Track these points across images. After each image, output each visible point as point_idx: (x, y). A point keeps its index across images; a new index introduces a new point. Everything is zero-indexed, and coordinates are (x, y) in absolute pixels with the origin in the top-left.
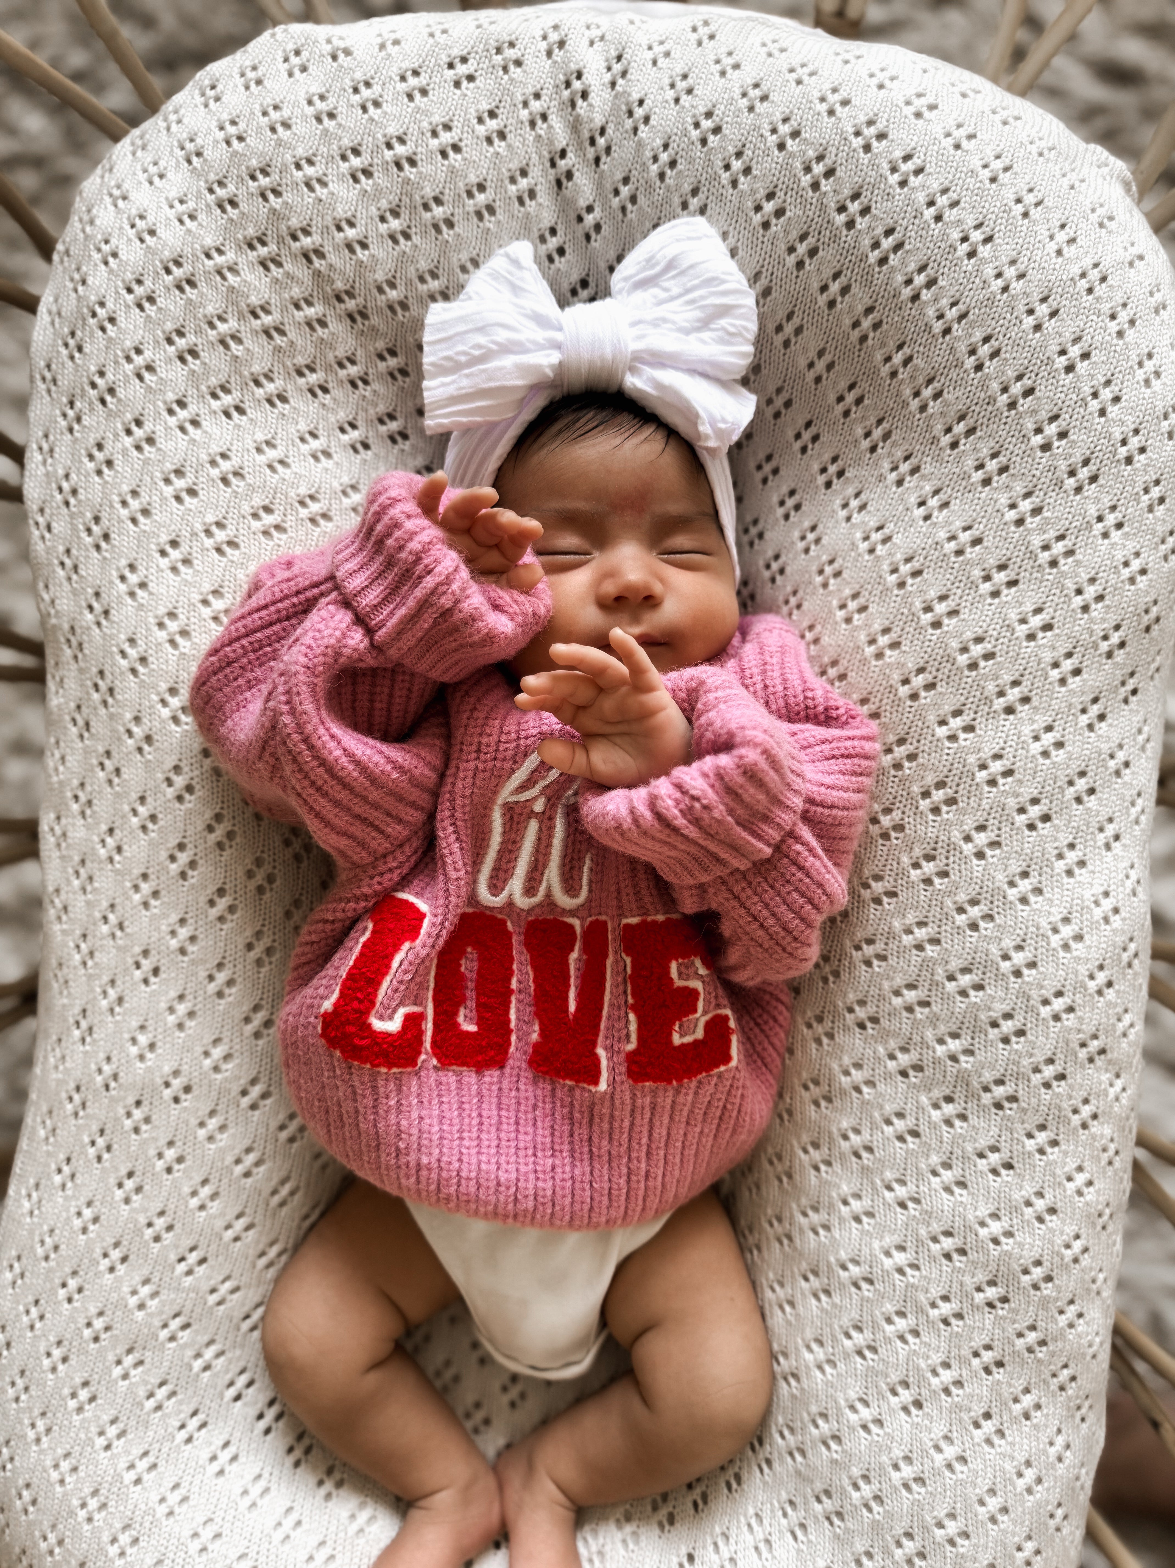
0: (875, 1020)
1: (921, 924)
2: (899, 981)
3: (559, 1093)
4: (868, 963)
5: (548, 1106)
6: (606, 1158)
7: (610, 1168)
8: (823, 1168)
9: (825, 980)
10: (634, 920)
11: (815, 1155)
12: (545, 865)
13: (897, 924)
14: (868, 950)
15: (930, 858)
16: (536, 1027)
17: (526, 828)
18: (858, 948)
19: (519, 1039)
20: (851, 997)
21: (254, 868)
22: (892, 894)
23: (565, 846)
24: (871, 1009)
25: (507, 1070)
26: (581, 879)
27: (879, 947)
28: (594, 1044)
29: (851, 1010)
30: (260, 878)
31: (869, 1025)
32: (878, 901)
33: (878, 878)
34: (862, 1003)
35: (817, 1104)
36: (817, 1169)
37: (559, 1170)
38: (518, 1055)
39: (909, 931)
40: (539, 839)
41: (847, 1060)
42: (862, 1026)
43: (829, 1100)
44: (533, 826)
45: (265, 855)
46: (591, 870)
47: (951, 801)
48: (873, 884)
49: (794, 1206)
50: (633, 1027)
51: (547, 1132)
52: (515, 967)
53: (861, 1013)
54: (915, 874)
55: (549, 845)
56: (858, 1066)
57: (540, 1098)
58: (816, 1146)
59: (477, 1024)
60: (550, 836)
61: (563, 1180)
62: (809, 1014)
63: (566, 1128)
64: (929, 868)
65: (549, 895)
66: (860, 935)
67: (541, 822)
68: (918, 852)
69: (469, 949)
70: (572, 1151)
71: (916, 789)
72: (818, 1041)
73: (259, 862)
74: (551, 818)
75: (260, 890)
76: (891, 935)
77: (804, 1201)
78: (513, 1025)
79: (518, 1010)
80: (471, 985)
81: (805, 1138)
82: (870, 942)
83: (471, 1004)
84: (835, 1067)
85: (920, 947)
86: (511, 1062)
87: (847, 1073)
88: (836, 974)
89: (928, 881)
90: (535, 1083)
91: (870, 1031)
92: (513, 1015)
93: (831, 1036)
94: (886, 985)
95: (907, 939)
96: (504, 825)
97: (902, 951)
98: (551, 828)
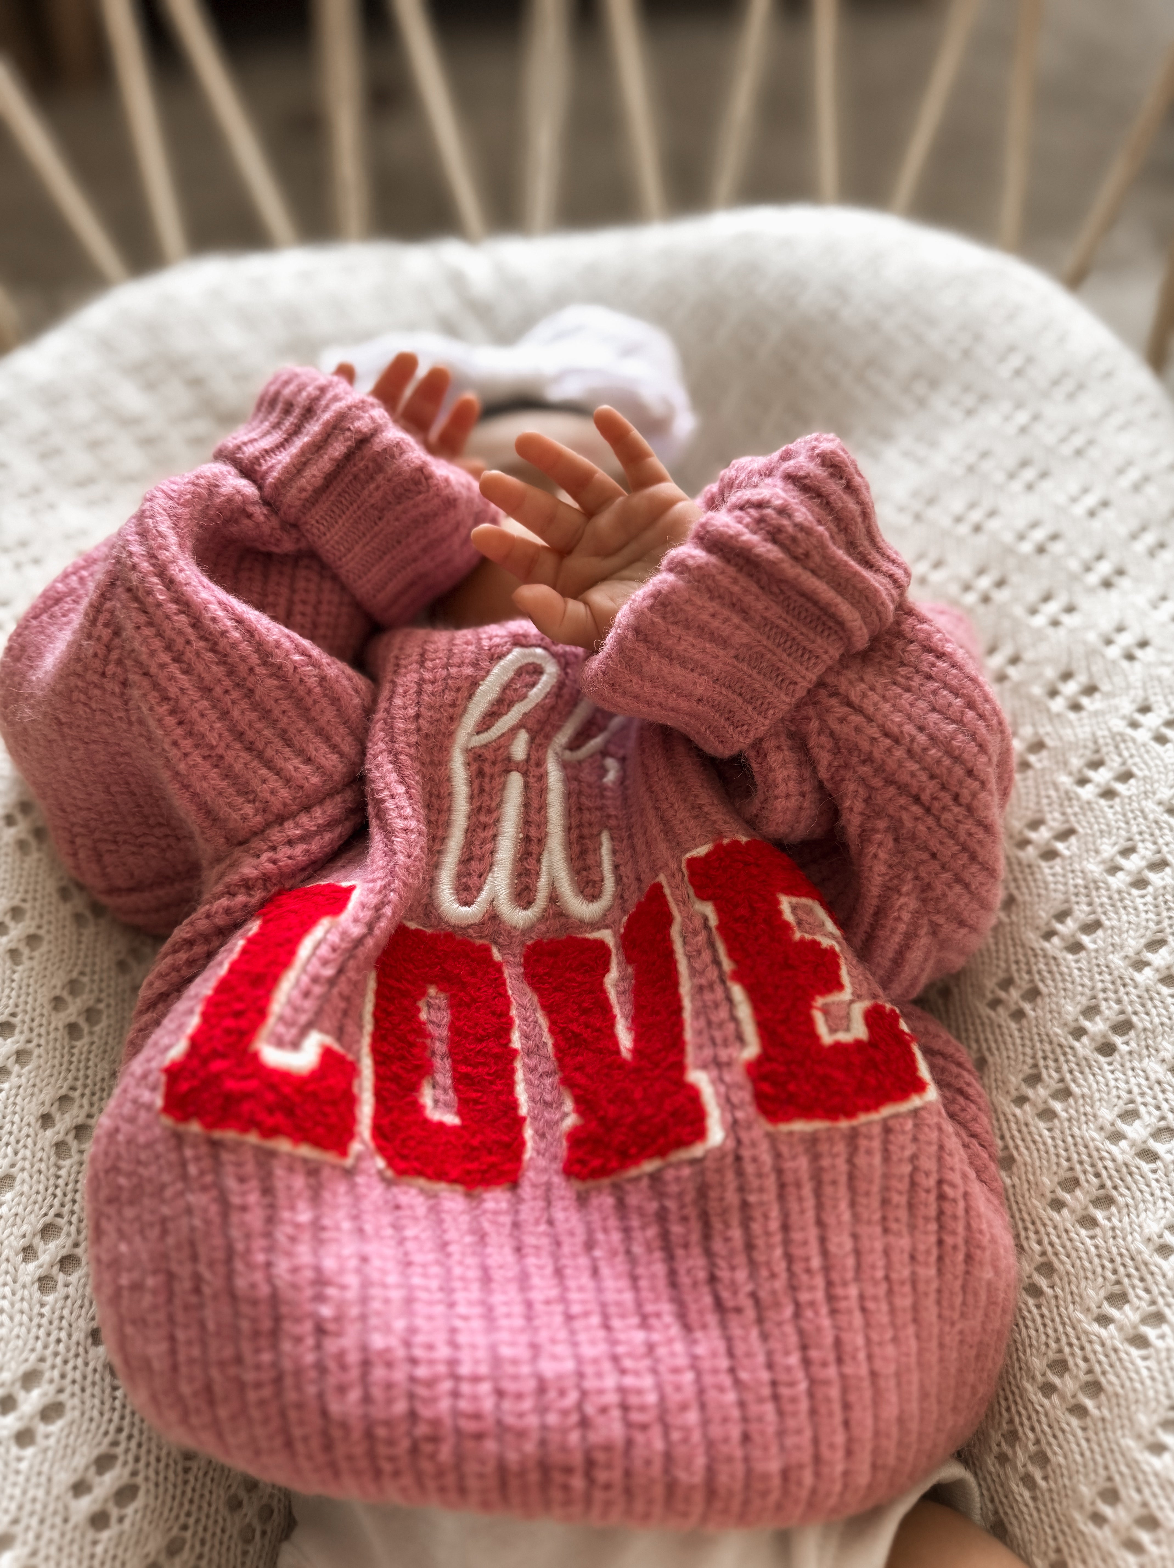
0: (1123, 1027)
1: (1127, 852)
2: (1133, 943)
3: (633, 1200)
4: (1076, 947)
5: (616, 1237)
6: (750, 1313)
7: (765, 1337)
8: (1150, 1333)
9: (1019, 1015)
10: (701, 851)
11: (1128, 1315)
12: (541, 841)
13: (1094, 868)
14: (1068, 927)
15: (1096, 765)
16: (569, 1105)
17: (503, 787)
18: (1049, 935)
19: (541, 1135)
20: (1071, 1010)
21: (65, 994)
22: (1066, 834)
23: (568, 813)
24: (1110, 1010)
25: (526, 1190)
26: (599, 865)
27: (1081, 912)
28: (680, 1068)
29: (1079, 1033)
30: (73, 1011)
31: (1118, 1040)
32: (1050, 855)
33: (1035, 825)
34: (1091, 1011)
35: (1088, 1222)
36: (1140, 1341)
37: (662, 1351)
38: (542, 1162)
39: (1114, 869)
40: (526, 805)
41: (1107, 1115)
42: (1107, 1049)
43: (1105, 1202)
44: (515, 781)
45: (85, 979)
46: (614, 852)
47: (1090, 690)
48: (1033, 835)
49: (1129, 1442)
50: (744, 1011)
51: (624, 1283)
52: (513, 1012)
53: (1097, 1026)
54: (1087, 793)
55: (543, 807)
56: (1129, 1115)
57: (597, 1224)
58: (1119, 1298)
59: (460, 1113)
60: (543, 791)
61: (676, 1371)
62: (1014, 1080)
63: (660, 1269)
64: (1102, 776)
65: (554, 898)
66: (1044, 914)
67: (525, 774)
68: (1076, 762)
69: (432, 991)
70: (682, 1316)
71: (1037, 690)
72: (1048, 1114)
73: (73, 987)
74: (540, 763)
75: (73, 1029)
76: (1092, 885)
77: (1144, 1420)
78: (523, 1111)
79: (529, 1083)
80: (440, 1047)
81: (1094, 1295)
82: (1062, 916)
83: (444, 1077)
84: (1091, 1133)
85: (1140, 883)
86: (531, 1174)
87: (1116, 1136)
88: (1033, 994)
89: (1109, 794)
90: (582, 1200)
91: (1124, 1048)
92: (521, 1093)
93: (1065, 1094)
94: (1116, 960)
95: (1118, 881)
96: (471, 783)
97: (1118, 900)
98: (542, 777)
